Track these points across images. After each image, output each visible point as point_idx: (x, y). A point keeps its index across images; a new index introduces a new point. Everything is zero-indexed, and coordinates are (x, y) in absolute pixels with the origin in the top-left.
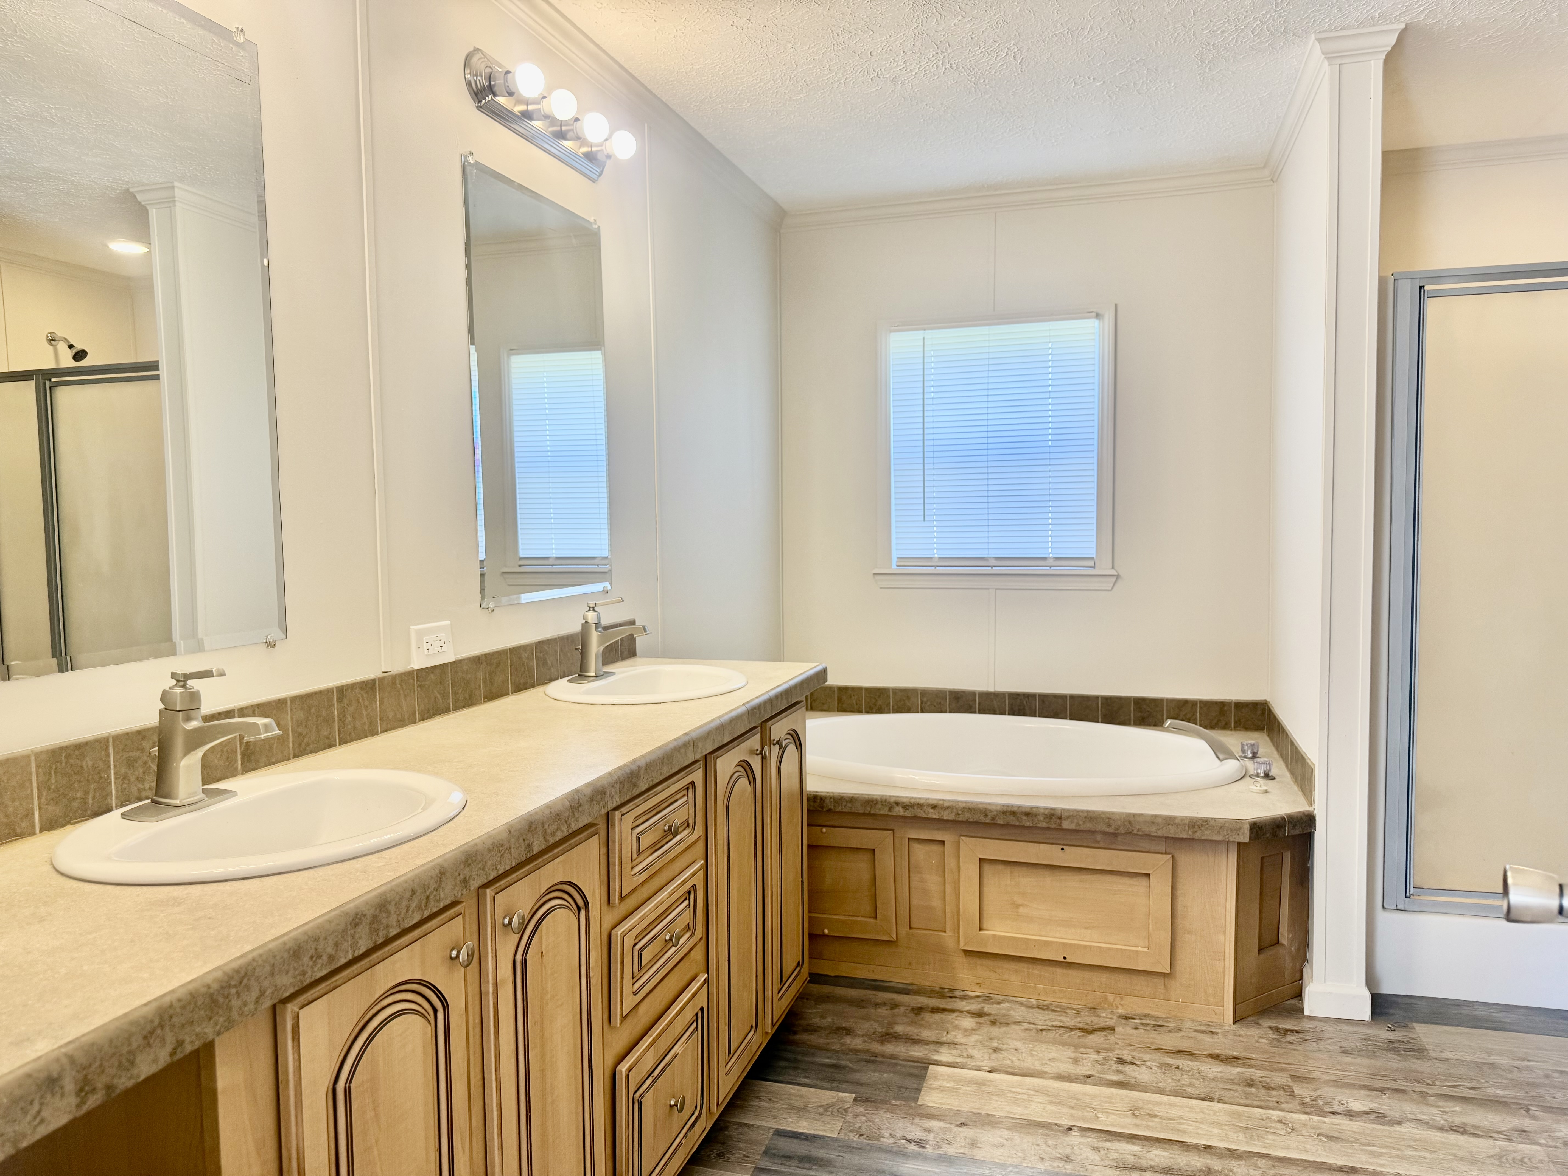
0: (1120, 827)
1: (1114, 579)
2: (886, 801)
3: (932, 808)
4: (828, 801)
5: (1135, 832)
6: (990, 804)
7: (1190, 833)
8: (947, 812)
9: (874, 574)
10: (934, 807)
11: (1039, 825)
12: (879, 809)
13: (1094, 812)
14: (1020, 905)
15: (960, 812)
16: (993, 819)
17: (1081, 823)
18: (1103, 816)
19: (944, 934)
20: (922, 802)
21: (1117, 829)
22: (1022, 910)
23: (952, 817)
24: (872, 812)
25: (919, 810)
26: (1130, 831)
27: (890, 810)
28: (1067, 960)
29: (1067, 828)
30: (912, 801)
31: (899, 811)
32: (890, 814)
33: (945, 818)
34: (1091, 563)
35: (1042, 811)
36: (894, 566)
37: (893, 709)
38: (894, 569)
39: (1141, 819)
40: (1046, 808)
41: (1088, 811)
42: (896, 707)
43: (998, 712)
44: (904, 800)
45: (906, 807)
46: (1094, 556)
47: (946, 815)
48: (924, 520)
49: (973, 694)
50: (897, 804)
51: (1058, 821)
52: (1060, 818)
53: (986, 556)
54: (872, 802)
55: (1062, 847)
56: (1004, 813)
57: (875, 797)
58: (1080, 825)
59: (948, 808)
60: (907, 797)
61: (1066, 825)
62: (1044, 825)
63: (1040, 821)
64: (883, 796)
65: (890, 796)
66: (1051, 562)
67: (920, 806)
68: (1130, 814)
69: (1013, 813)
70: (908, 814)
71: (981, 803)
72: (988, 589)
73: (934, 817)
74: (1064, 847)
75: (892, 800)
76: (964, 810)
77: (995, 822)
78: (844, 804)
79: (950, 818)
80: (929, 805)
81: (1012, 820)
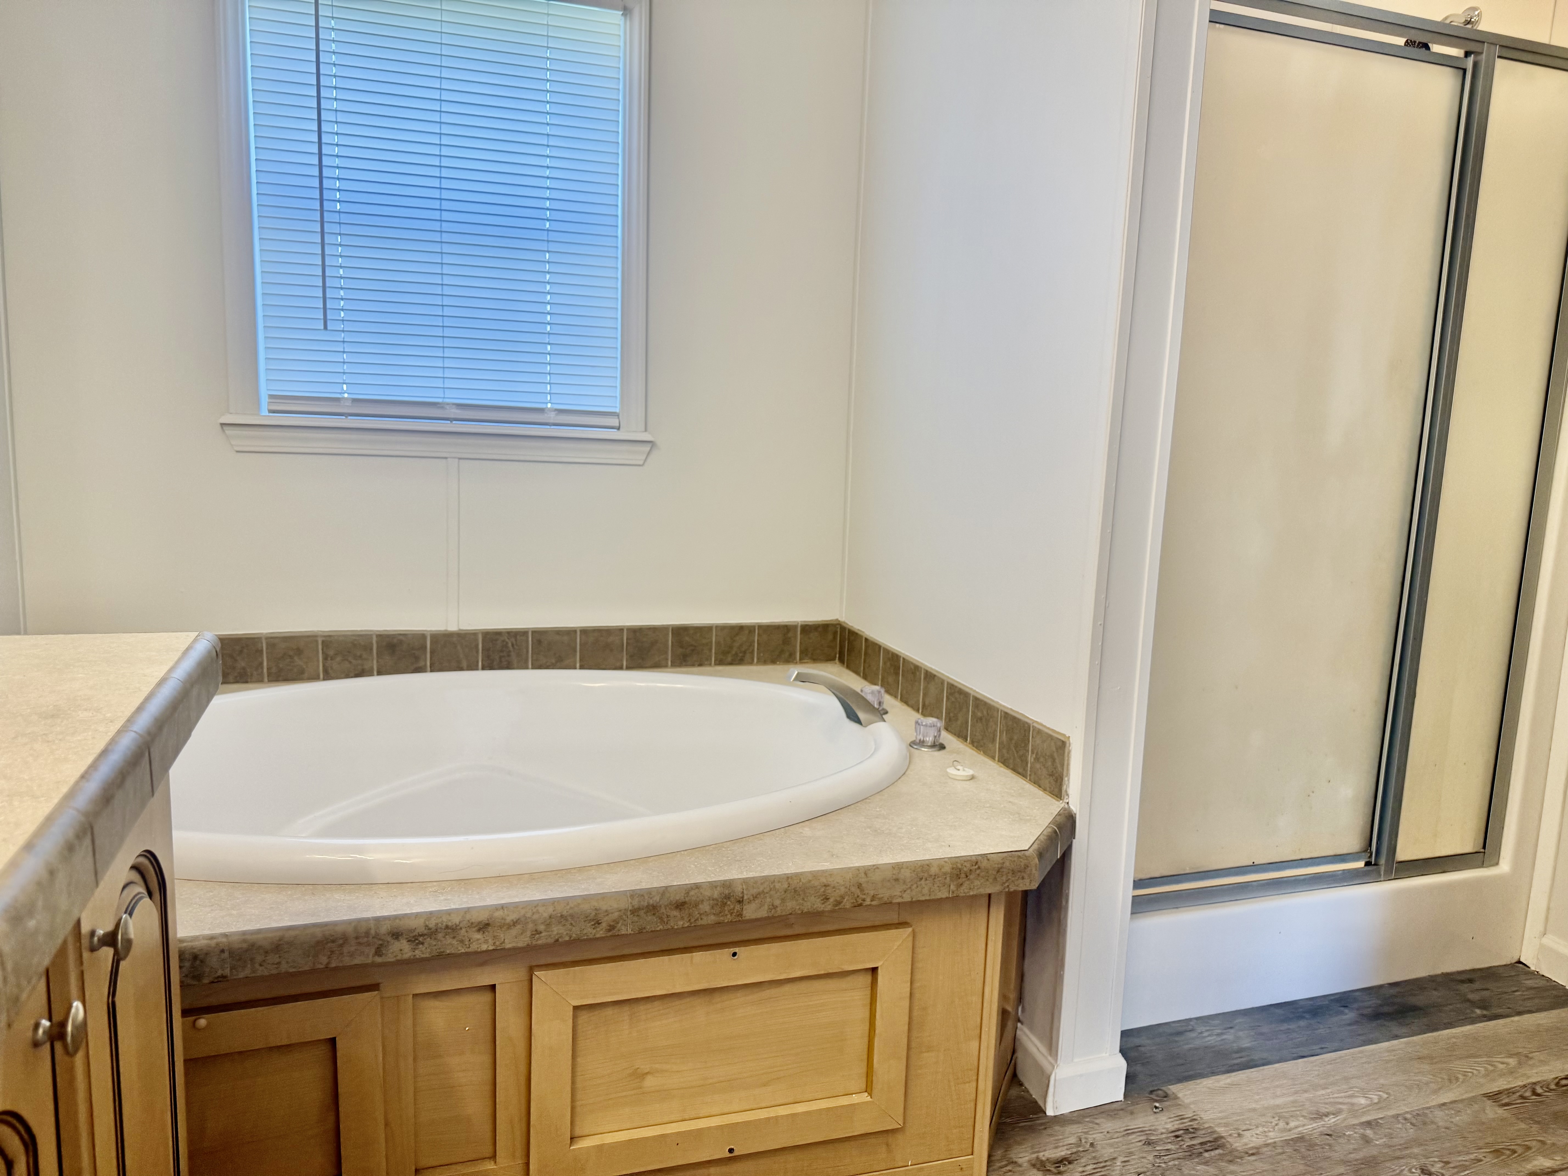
0: (843, 897)
1: (647, 448)
2: (367, 934)
3: (479, 930)
4: (214, 962)
5: (868, 902)
6: (603, 896)
7: (952, 887)
8: (514, 931)
9: (222, 425)
10: (483, 927)
11: (700, 922)
12: (352, 955)
13: (797, 875)
14: (647, 1073)
15: (542, 928)
16: (611, 928)
17: (777, 902)
18: (816, 883)
19: (490, 1166)
20: (456, 919)
21: (839, 903)
22: (650, 1082)
23: (523, 941)
24: (333, 965)
25: (449, 940)
26: (860, 901)
27: (378, 952)
28: (736, 1153)
29: (753, 917)
30: (432, 924)
31: (402, 949)
32: (378, 960)
33: (508, 946)
34: (614, 422)
35: (708, 893)
36: (265, 412)
37: (269, 675)
38: (264, 416)
39: (876, 877)
40: (713, 885)
41: (788, 877)
42: (274, 670)
43: (464, 664)
44: (413, 924)
45: (416, 939)
46: (618, 411)
47: (510, 939)
48: (326, 327)
49: (422, 636)
50: (396, 935)
51: (738, 907)
52: (740, 902)
53: (440, 400)
54: (333, 941)
55: (733, 950)
56: (635, 911)
57: (339, 929)
58: (775, 907)
59: (515, 923)
60: (417, 915)
61: (751, 912)
62: (712, 919)
63: (706, 914)
64: (359, 921)
65: (378, 920)
66: (552, 417)
67: (452, 930)
68: (858, 869)
69: (653, 909)
70: (422, 952)
71: (586, 898)
72: (446, 458)
73: (484, 947)
74: (736, 950)
75: (384, 929)
76: (549, 922)
77: (615, 932)
78: (259, 958)
79: (520, 945)
80: (471, 925)
81: (651, 923)
